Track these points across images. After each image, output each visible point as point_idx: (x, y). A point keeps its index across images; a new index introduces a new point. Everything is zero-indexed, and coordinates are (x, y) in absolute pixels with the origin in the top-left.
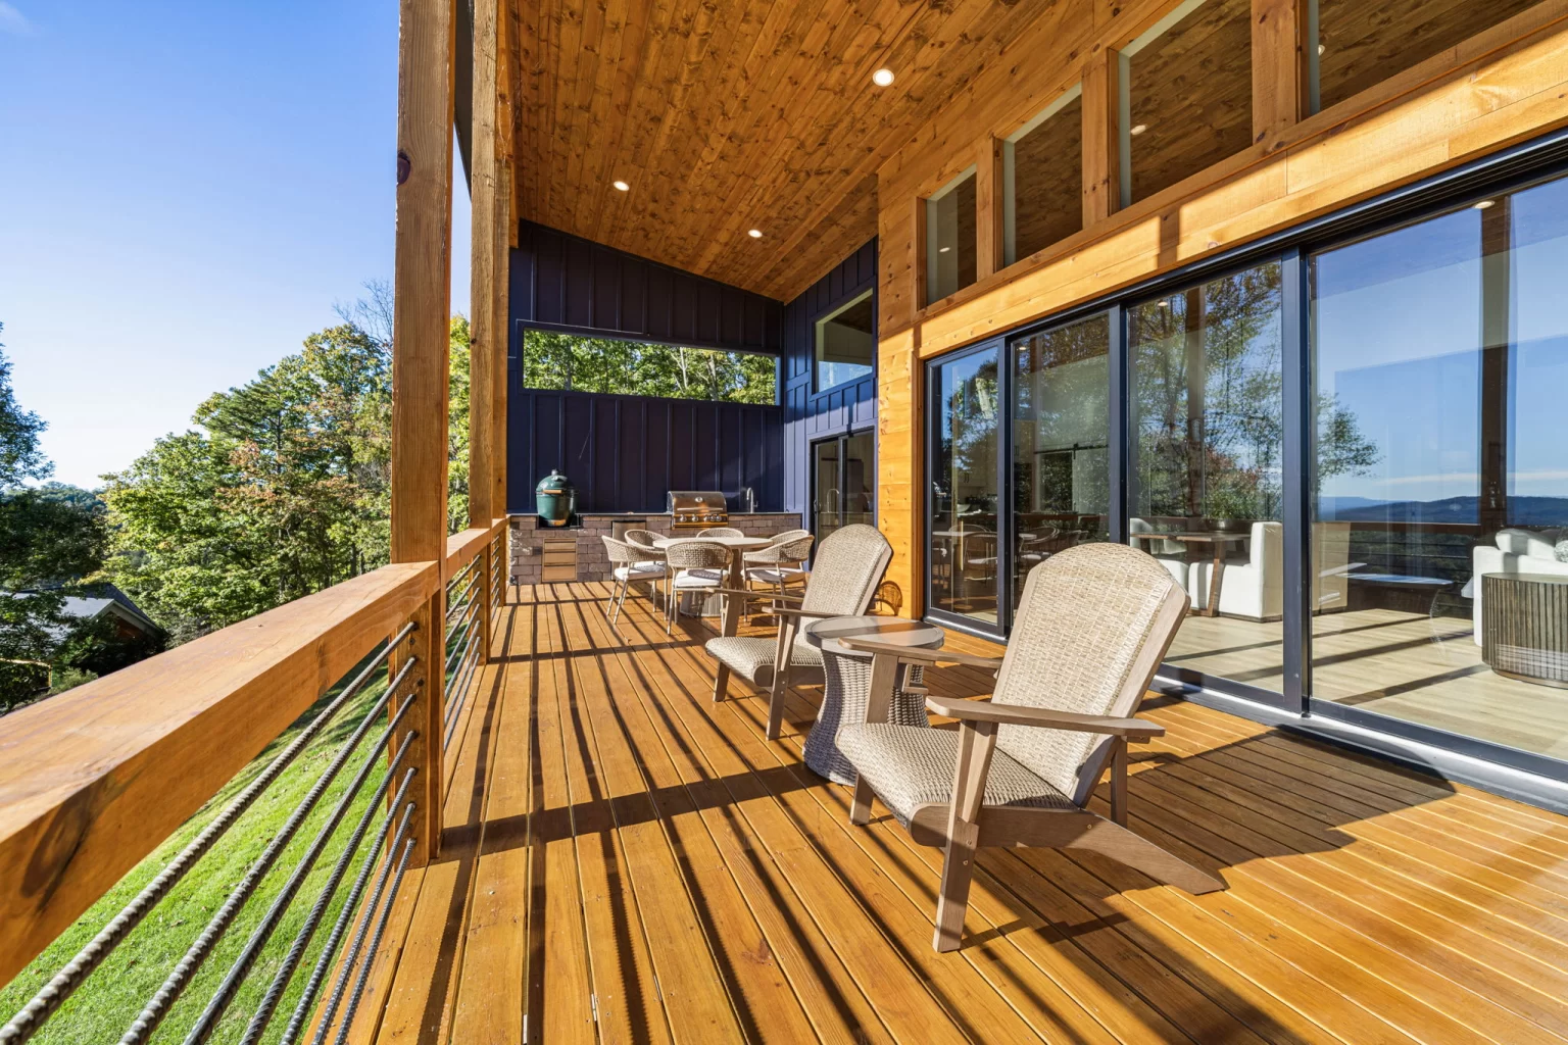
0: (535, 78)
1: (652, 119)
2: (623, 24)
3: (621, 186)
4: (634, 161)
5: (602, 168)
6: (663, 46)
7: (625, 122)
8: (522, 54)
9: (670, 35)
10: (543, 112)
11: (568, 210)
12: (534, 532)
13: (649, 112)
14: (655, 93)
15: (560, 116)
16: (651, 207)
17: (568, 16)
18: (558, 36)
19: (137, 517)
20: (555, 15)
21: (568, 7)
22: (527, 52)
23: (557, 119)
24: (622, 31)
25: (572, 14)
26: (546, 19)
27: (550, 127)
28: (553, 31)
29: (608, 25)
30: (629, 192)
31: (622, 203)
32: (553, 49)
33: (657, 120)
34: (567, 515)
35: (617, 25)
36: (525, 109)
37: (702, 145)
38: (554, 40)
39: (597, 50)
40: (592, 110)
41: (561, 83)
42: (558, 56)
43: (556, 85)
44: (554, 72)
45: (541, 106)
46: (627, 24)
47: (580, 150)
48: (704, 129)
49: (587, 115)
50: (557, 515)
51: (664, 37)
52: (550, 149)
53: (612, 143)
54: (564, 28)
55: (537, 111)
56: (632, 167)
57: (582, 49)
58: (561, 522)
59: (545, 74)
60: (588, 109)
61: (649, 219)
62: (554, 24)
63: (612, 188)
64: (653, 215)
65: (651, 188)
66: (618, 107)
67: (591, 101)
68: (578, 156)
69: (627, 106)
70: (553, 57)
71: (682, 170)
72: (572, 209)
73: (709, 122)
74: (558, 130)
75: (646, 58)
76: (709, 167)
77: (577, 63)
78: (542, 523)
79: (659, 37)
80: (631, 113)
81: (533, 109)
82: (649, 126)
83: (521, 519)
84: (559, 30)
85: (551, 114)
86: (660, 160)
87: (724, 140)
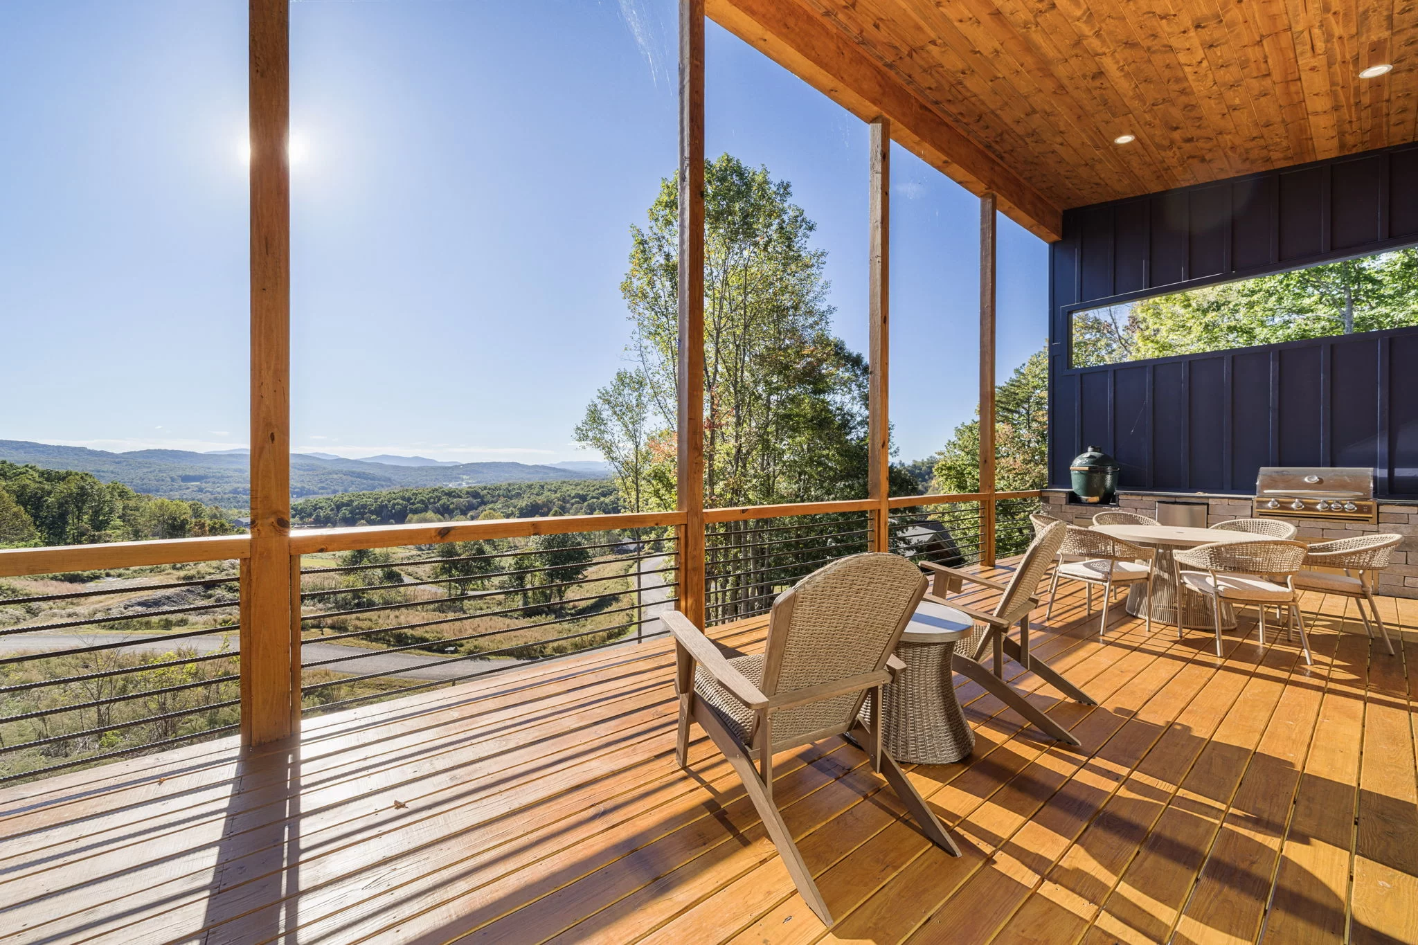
0: (981, 122)
1: (1093, 78)
2: (999, 47)
3: (1124, 139)
4: (1114, 115)
5: (1092, 139)
6: (1043, 30)
7: (1072, 97)
8: (959, 117)
9: (1039, 20)
10: (1006, 136)
11: (1097, 184)
12: (1063, 507)
13: (1084, 76)
14: (1073, 61)
15: (1020, 130)
16: (1176, 135)
17: (962, 75)
18: (968, 90)
19: (946, 479)
20: (955, 82)
21: (957, 72)
22: (961, 114)
23: (1020, 134)
24: (1003, 51)
25: (963, 73)
26: (953, 90)
27: (1020, 142)
28: (963, 90)
29: (990, 56)
30: (1138, 139)
31: (1141, 151)
32: (973, 99)
33: (1100, 74)
34: (1102, 491)
35: (997, 51)
36: (993, 144)
37: (1172, 55)
38: (969, 94)
39: (1000, 75)
40: (1038, 110)
41: (999, 112)
42: (980, 100)
43: (996, 116)
44: (988, 111)
45: (1001, 135)
46: (1002, 44)
47: (1059, 140)
48: (1155, 44)
49: (1038, 115)
50: (1089, 490)
51: (1037, 24)
52: (1036, 154)
53: (1079, 117)
54: (968, 83)
55: (1002, 139)
56: (1117, 120)
57: (990, 83)
58: (1096, 499)
59: (984, 116)
60: (1034, 111)
61: (1187, 146)
62: (959, 87)
63: (1117, 147)
64: (1190, 140)
65: (1157, 122)
66: (1055, 93)
67: (1030, 105)
68: (1062, 144)
69: (1062, 87)
70: (978, 104)
71: (1174, 87)
72: (1099, 181)
73: (1154, 36)
74: (1027, 140)
75: (1038, 48)
76: (1205, 64)
77: (996, 93)
78: (1073, 499)
79: (1033, 28)
80: (1070, 89)
81: (998, 139)
82: (1097, 83)
83: (1050, 494)
84: (965, 87)
85: (1012, 135)
86: (1140, 97)
87: (1192, 33)
